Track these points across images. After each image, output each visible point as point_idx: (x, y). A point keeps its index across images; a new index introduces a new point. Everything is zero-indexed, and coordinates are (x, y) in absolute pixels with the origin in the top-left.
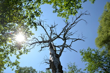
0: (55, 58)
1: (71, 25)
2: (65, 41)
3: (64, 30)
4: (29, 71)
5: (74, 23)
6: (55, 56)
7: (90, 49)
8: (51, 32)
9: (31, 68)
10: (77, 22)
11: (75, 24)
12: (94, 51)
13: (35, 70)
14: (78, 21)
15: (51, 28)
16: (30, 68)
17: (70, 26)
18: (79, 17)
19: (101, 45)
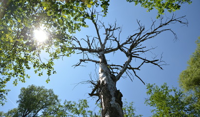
0: (110, 79)
1: (147, 34)
2: (131, 59)
3: (129, 41)
4: (45, 96)
5: (153, 33)
6: (109, 77)
7: (167, 88)
8: (107, 37)
9: (51, 91)
10: (160, 32)
11: (155, 34)
12: (175, 91)
13: (56, 97)
14: (162, 31)
15: (107, 30)
16: (49, 91)
17: (144, 36)
18: (166, 24)
19: (189, 85)
